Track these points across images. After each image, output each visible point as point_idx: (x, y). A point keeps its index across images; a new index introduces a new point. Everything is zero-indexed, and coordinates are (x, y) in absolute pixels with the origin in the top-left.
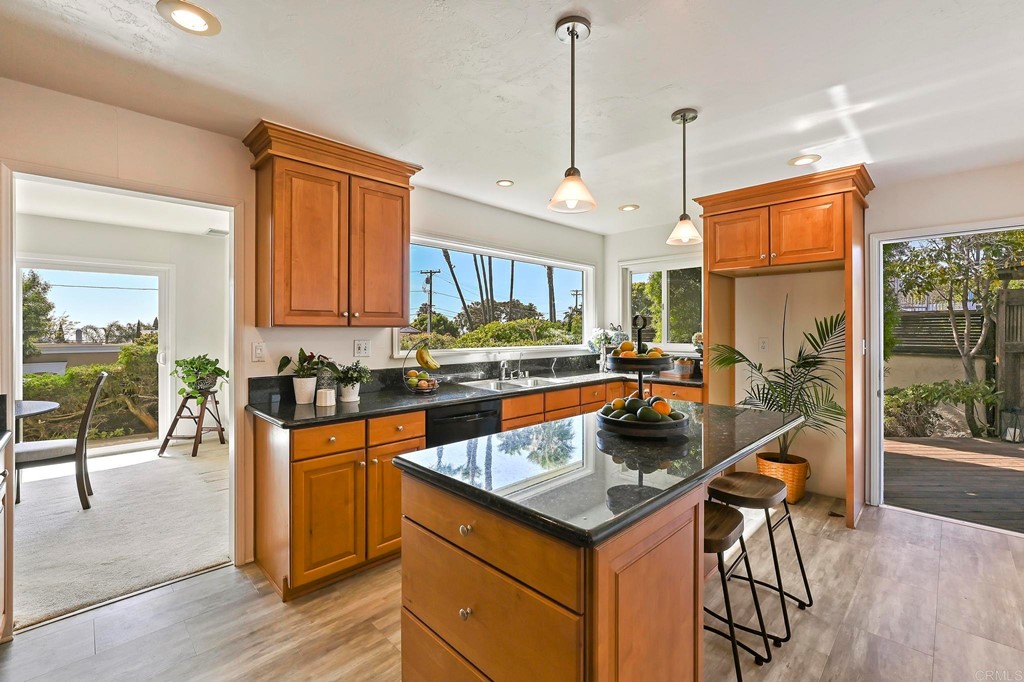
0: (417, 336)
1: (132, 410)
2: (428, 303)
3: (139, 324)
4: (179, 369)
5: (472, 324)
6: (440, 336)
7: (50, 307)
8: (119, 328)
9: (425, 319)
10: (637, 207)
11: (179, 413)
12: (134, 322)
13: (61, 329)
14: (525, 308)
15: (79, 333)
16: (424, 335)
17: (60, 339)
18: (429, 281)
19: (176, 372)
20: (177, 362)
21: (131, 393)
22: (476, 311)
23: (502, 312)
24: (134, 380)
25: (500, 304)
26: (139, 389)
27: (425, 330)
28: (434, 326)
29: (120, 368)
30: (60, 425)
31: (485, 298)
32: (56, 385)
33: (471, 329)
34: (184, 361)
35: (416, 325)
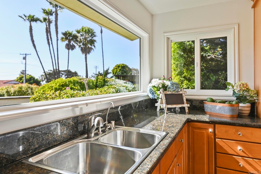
0: (17, 85)
2: (25, 70)
5: (47, 79)
6: (30, 86)
9: (23, 77)
14: (73, 73)
16: (20, 85)
18: (25, 58)
22: (50, 74)
23: (63, 74)
25: (62, 71)
27: (22, 82)
28: (27, 81)
31: (55, 68)
33: (48, 82)
35: (18, 80)
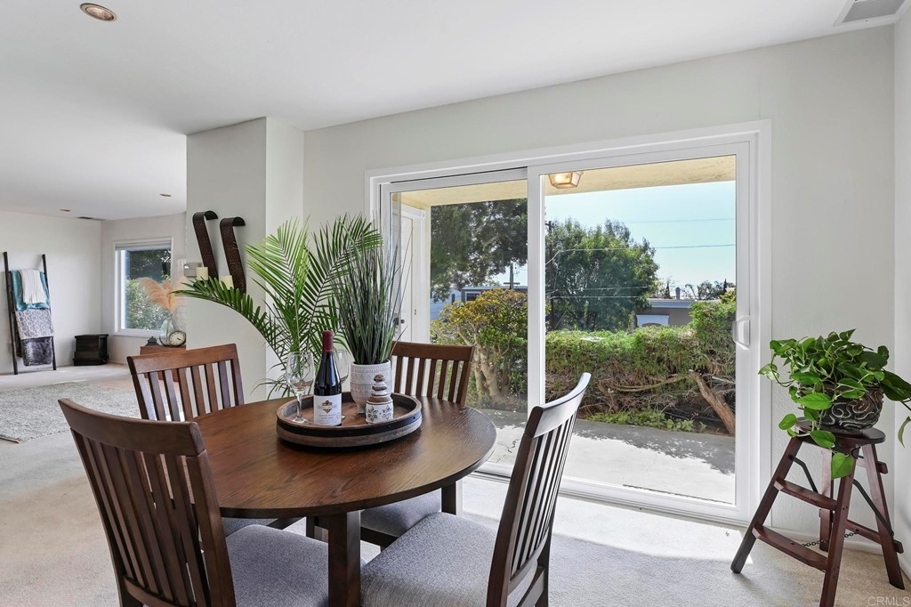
1: (705, 395)
3: (726, 285)
4: (779, 361)
7: (656, 268)
8: (709, 286)
11: (780, 476)
12: (721, 281)
13: (668, 287)
15: (678, 290)
17: (667, 295)
19: (773, 367)
20: (775, 345)
21: (703, 370)
24: (707, 353)
26: (714, 367)
29: (689, 333)
30: (628, 399)
32: (624, 349)
34: (792, 342)
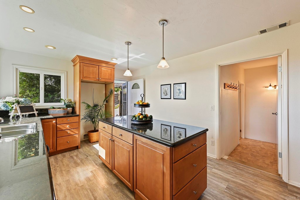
10: (55, 48)
